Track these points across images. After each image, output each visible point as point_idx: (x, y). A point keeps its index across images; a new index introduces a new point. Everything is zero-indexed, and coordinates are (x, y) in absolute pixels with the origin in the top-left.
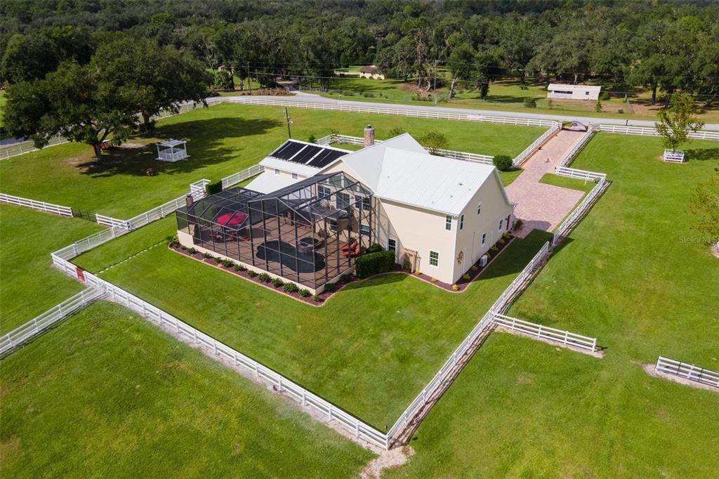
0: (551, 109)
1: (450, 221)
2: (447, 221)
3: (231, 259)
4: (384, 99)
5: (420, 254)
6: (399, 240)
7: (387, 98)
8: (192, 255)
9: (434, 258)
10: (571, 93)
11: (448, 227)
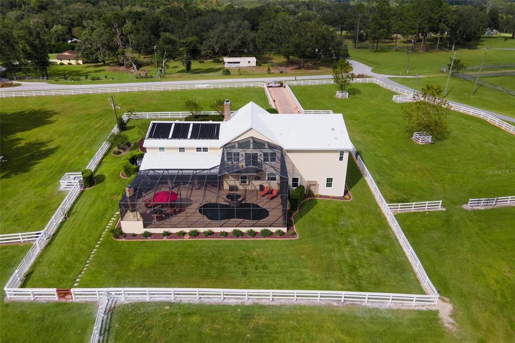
0: (241, 74)
1: (343, 155)
2: (340, 155)
3: (194, 229)
4: (111, 80)
5: (319, 182)
6: (302, 177)
7: (113, 79)
8: (149, 238)
9: (329, 182)
10: (239, 63)
11: (341, 159)
